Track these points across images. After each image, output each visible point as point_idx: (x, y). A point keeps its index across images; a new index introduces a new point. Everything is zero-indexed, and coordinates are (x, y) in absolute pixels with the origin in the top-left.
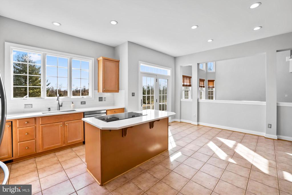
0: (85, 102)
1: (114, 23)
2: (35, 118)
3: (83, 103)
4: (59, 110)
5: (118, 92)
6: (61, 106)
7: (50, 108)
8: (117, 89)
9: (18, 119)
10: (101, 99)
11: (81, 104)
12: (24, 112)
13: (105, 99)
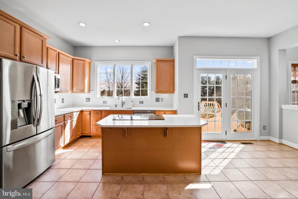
0: (143, 102)
1: (146, 24)
2: (101, 111)
3: (141, 102)
4: (122, 107)
5: (174, 93)
6: (124, 104)
7: (116, 105)
8: (172, 90)
9: (93, 110)
10: (157, 100)
11: (140, 103)
13: (162, 99)
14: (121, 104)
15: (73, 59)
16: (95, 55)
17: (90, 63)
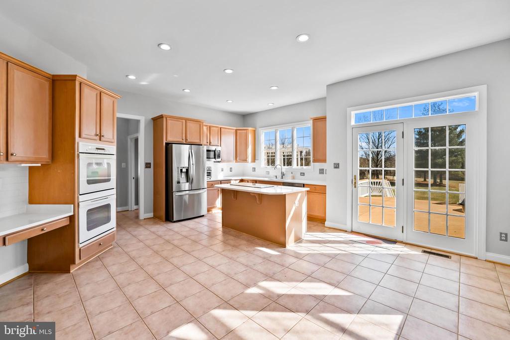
0: (304, 173)
4: (282, 178)
6: (284, 175)
7: (276, 176)
10: (321, 172)
11: (301, 175)
12: (266, 177)
14: (280, 174)
15: (236, 130)
16: (259, 121)
17: (255, 131)
